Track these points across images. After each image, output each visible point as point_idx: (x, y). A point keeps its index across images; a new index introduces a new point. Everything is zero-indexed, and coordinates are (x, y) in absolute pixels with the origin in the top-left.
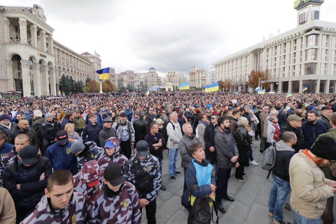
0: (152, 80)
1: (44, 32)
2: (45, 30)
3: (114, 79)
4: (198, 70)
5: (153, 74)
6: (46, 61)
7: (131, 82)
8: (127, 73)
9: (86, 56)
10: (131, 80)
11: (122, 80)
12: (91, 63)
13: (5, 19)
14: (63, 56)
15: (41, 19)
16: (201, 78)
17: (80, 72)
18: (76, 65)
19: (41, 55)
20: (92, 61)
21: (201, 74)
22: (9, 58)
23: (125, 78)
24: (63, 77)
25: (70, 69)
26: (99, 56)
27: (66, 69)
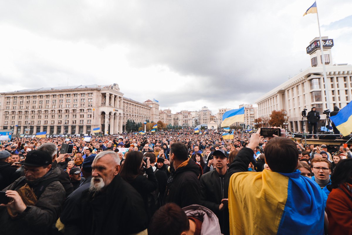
0: (205, 118)
1: (118, 97)
2: (118, 95)
3: (170, 119)
4: (247, 108)
5: (206, 112)
6: (118, 113)
7: (185, 120)
8: (182, 113)
9: (148, 103)
10: (185, 119)
11: (178, 119)
12: (151, 108)
13: (101, 94)
14: (130, 107)
15: (117, 90)
16: (249, 115)
17: (141, 116)
18: (139, 111)
19: (116, 110)
20: (151, 106)
21: (249, 111)
22: (100, 114)
23: (180, 117)
24: (128, 121)
25: (134, 114)
26: (158, 102)
27: (132, 115)
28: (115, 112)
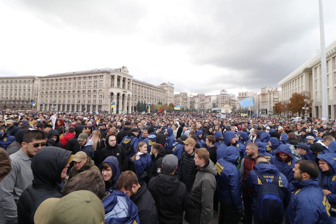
0: (223, 102)
1: (127, 79)
3: (186, 102)
4: (270, 91)
5: (224, 96)
6: (126, 94)
7: (202, 103)
8: (199, 96)
9: (163, 86)
10: (202, 102)
11: (194, 102)
12: (165, 91)
13: (110, 76)
14: (142, 89)
15: (125, 73)
16: (272, 99)
17: (154, 98)
18: (152, 93)
19: (124, 92)
20: (166, 89)
21: (272, 95)
22: (110, 94)
23: (197, 100)
24: (139, 102)
25: (147, 97)
26: (173, 85)
27: (144, 96)
28: (123, 93)
